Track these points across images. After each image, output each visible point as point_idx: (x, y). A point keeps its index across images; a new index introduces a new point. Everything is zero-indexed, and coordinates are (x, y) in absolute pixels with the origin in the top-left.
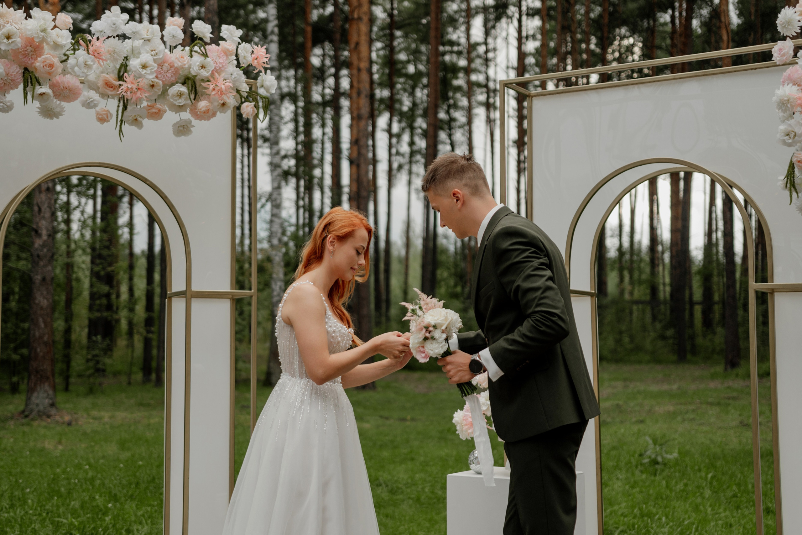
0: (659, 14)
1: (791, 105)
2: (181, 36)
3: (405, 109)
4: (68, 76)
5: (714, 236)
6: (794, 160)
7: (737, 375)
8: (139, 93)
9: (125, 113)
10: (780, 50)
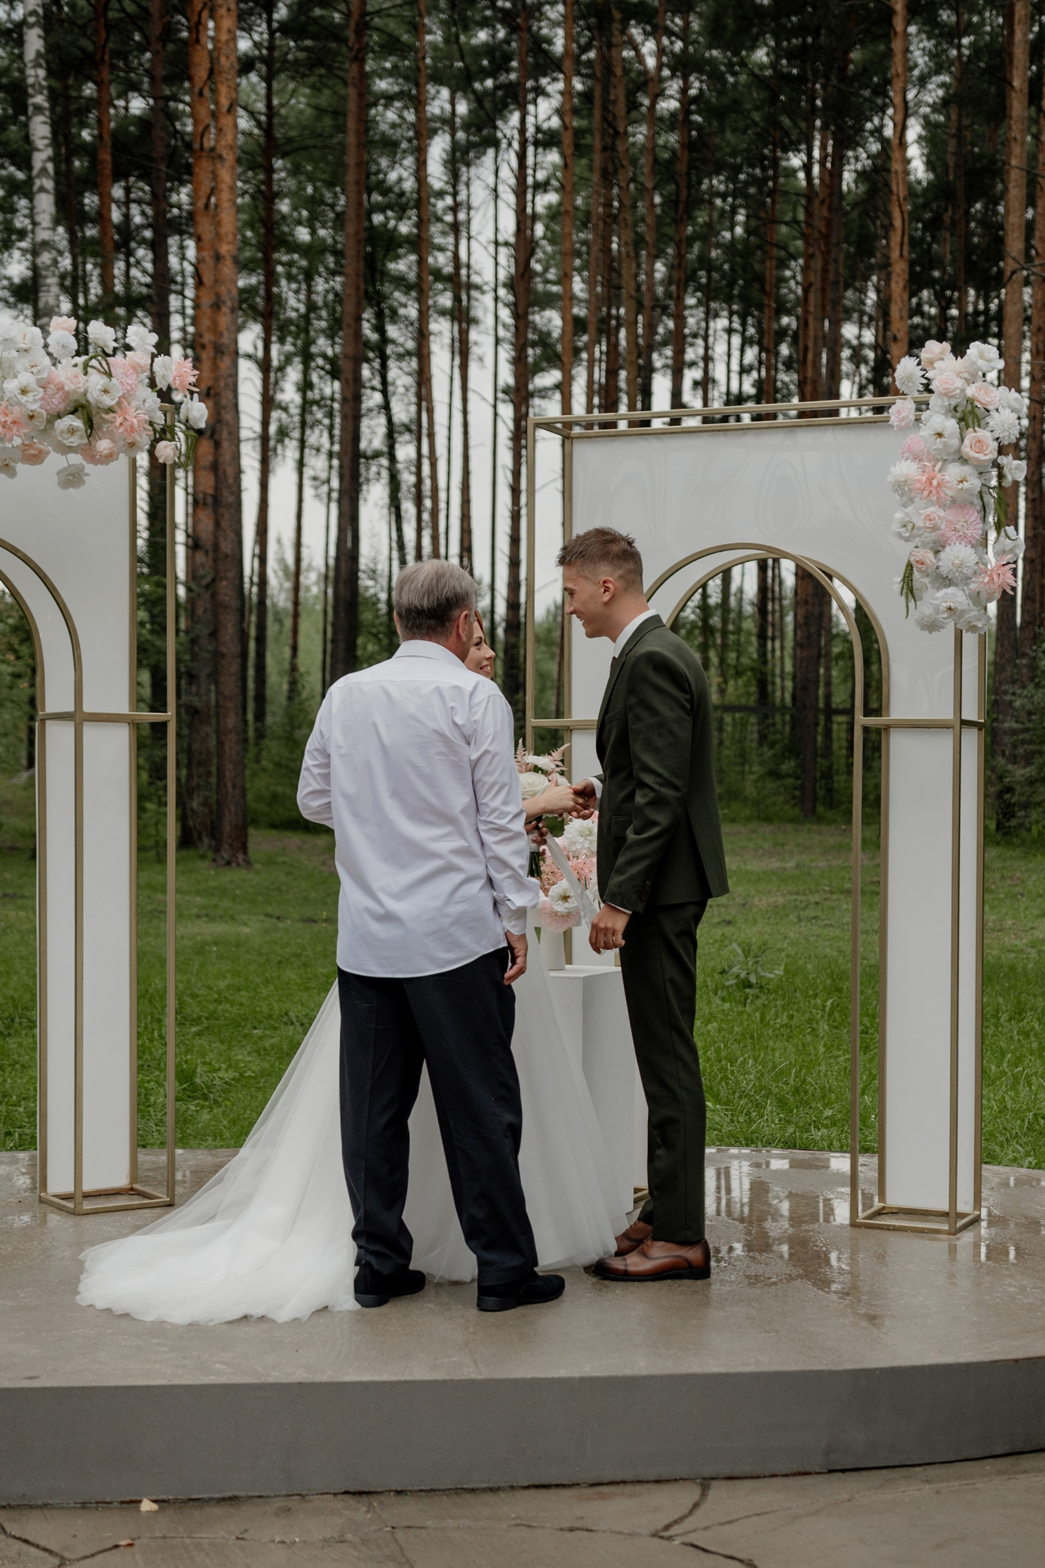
1: (909, 488)
2: (73, 345)
6: (912, 559)
10: (899, 410)
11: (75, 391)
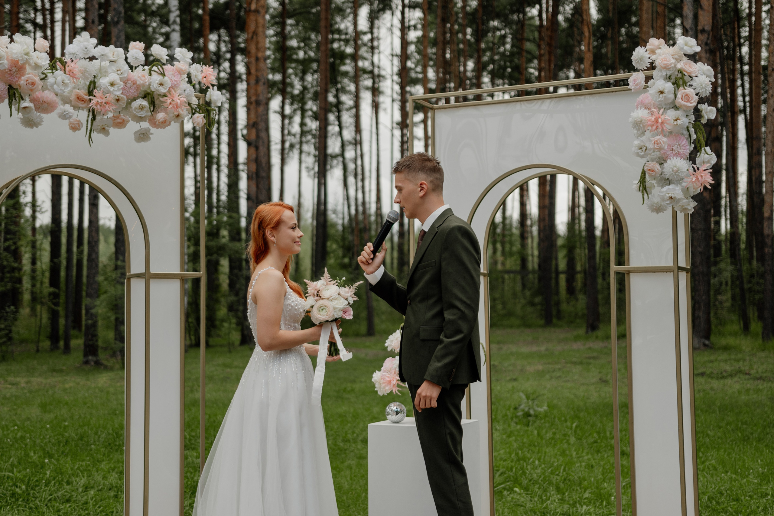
0: (528, 9)
1: (643, 125)
2: (143, 58)
3: (296, 92)
4: (46, 92)
5: (577, 210)
6: (646, 169)
7: (597, 337)
8: (107, 106)
9: (94, 123)
10: (635, 80)
11: (143, 85)
